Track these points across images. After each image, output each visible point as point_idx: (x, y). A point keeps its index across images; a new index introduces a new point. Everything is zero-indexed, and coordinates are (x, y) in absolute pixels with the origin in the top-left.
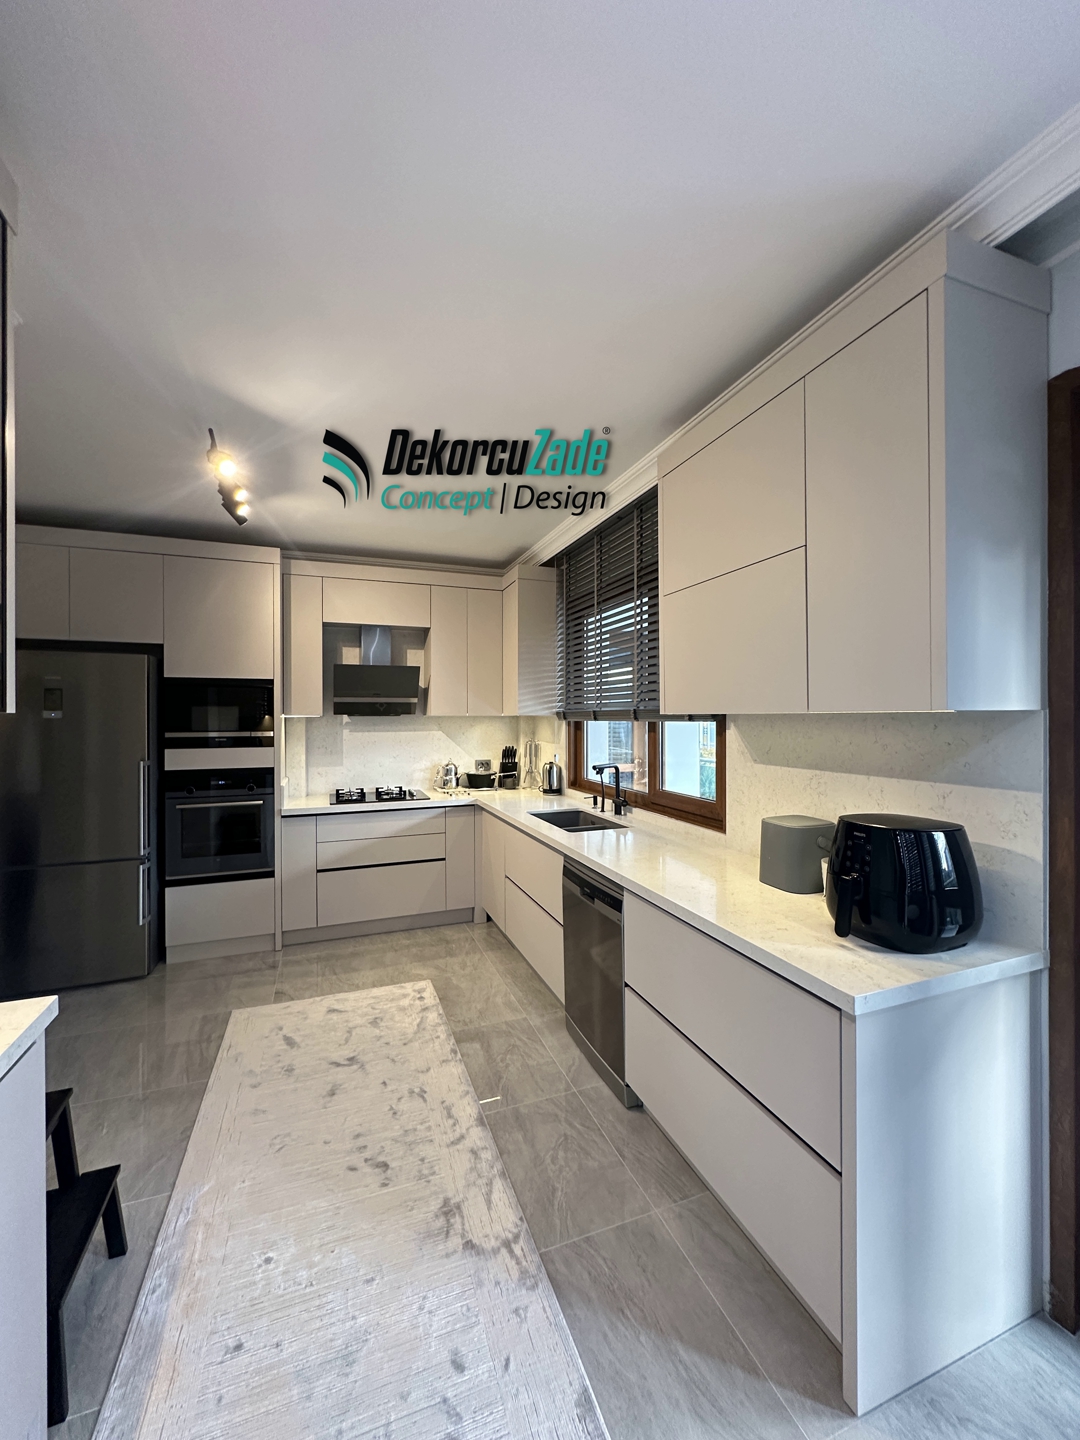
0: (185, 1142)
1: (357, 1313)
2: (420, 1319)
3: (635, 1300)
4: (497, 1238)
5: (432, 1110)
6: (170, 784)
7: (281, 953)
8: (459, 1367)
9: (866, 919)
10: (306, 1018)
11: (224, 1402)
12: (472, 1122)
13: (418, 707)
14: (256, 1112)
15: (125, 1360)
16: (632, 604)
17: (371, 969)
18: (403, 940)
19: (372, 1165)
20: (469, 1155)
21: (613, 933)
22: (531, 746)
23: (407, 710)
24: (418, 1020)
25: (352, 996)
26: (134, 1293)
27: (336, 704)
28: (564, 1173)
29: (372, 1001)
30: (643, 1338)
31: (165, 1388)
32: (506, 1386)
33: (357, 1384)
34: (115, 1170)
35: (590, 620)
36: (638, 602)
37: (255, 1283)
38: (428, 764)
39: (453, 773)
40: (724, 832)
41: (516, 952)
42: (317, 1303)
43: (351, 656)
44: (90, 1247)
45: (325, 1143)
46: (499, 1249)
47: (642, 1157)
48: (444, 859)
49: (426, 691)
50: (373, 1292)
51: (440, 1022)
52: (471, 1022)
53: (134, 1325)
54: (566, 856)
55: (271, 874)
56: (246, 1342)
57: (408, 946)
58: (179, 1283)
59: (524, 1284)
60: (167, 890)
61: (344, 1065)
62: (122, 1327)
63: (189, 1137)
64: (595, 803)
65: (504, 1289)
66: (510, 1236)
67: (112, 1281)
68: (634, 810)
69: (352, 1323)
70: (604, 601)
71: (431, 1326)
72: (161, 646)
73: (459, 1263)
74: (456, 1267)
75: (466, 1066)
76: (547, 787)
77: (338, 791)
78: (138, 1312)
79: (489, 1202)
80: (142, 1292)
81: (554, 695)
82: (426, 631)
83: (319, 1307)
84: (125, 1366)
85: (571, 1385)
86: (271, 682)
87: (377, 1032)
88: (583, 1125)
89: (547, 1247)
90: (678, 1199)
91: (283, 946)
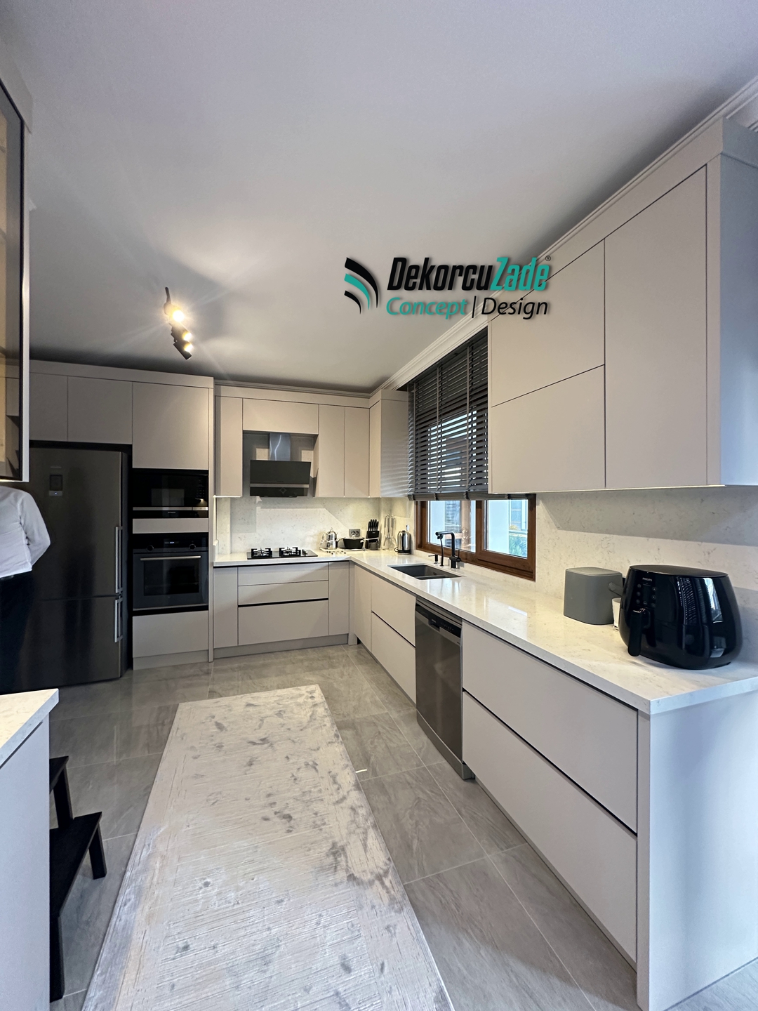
0: (147, 797)
1: (271, 925)
2: (317, 932)
3: (476, 923)
4: (372, 873)
5: (322, 778)
6: (137, 543)
7: (213, 664)
8: (347, 969)
9: (652, 643)
10: (230, 710)
11: (176, 988)
12: (351, 787)
13: (309, 491)
14: (196, 776)
15: (105, 954)
16: (466, 416)
17: (276, 676)
18: (299, 656)
19: (279, 817)
20: (350, 811)
21: (454, 652)
22: (388, 519)
23: (299, 493)
24: (310, 713)
25: (263, 695)
26: (111, 905)
27: (251, 488)
28: (420, 827)
29: (278, 698)
30: (483, 952)
31: (134, 976)
32: (382, 984)
33: (273, 979)
34: (98, 815)
35: (432, 429)
36: (470, 414)
37: (197, 901)
38: (316, 532)
39: (334, 538)
40: (534, 580)
41: (379, 666)
42: (242, 917)
43: (262, 455)
44: (81, 871)
45: (246, 799)
46: (373, 881)
47: (475, 816)
48: (327, 599)
49: (315, 480)
50: (282, 910)
51: (326, 714)
52: (348, 715)
53: (111, 929)
54: (418, 597)
55: (206, 608)
56: (192, 944)
57: (302, 661)
58: (143, 899)
59: (393, 908)
60: (134, 618)
61: (259, 744)
62: (103, 929)
63: (150, 793)
64: (436, 560)
65: (378, 911)
66: (381, 872)
67: (95, 895)
68: (466, 565)
69: (268, 932)
70: (444, 414)
71: (325, 937)
72: (131, 446)
73: (344, 891)
74: (343, 893)
75: (346, 747)
76: (401, 549)
77: (252, 550)
78: (114, 919)
79: (365, 846)
80: (117, 905)
81: (407, 483)
82: (315, 437)
83: (243, 920)
84: (105, 958)
85: (430, 985)
86: (208, 471)
87: (281, 720)
88: (432, 792)
89: (409, 881)
90: (504, 848)
91: (214, 659)
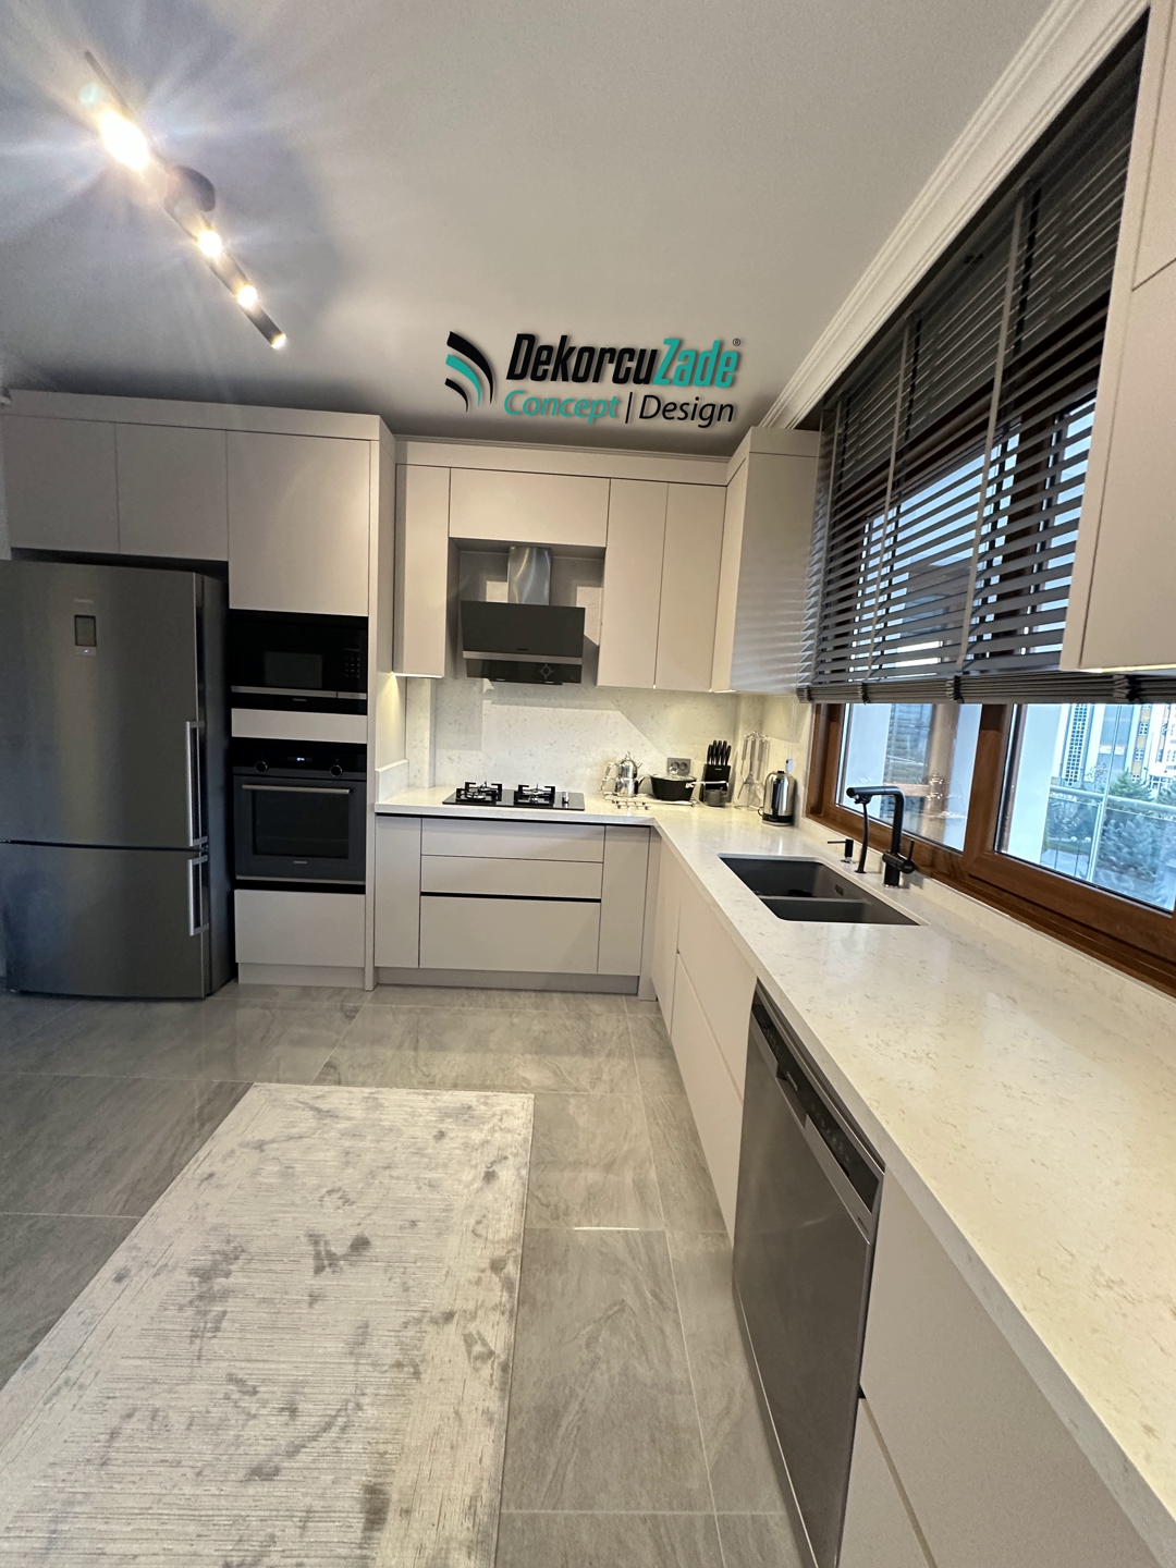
6: (243, 755)
7: (370, 995)
13: (582, 673)
18: (529, 1007)
22: (754, 743)
27: (469, 662)
38: (597, 758)
39: (630, 775)
43: (497, 592)
48: (599, 901)
49: (598, 647)
52: (565, 1214)
55: (361, 890)
60: (237, 892)
64: (849, 853)
72: (226, 564)
76: (769, 811)
77: (467, 784)
81: (795, 659)
82: (600, 553)
86: (366, 619)
91: (377, 984)
